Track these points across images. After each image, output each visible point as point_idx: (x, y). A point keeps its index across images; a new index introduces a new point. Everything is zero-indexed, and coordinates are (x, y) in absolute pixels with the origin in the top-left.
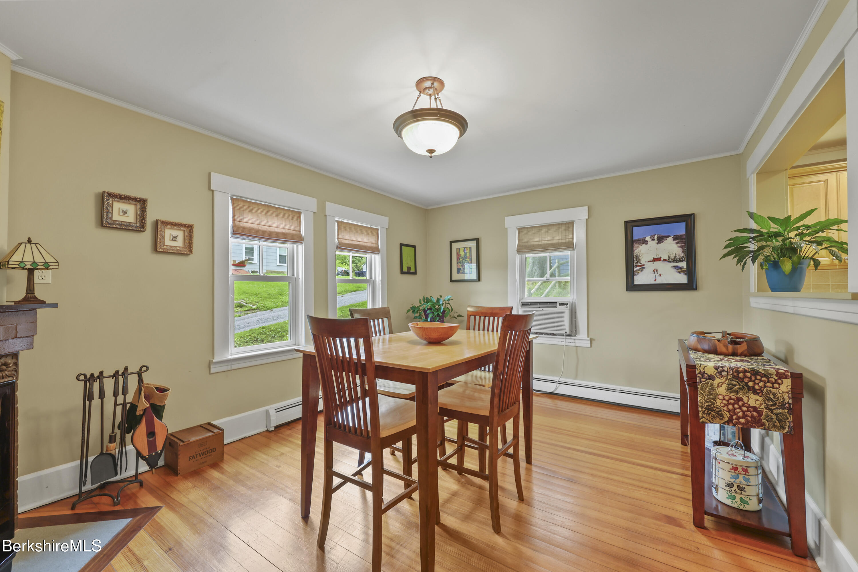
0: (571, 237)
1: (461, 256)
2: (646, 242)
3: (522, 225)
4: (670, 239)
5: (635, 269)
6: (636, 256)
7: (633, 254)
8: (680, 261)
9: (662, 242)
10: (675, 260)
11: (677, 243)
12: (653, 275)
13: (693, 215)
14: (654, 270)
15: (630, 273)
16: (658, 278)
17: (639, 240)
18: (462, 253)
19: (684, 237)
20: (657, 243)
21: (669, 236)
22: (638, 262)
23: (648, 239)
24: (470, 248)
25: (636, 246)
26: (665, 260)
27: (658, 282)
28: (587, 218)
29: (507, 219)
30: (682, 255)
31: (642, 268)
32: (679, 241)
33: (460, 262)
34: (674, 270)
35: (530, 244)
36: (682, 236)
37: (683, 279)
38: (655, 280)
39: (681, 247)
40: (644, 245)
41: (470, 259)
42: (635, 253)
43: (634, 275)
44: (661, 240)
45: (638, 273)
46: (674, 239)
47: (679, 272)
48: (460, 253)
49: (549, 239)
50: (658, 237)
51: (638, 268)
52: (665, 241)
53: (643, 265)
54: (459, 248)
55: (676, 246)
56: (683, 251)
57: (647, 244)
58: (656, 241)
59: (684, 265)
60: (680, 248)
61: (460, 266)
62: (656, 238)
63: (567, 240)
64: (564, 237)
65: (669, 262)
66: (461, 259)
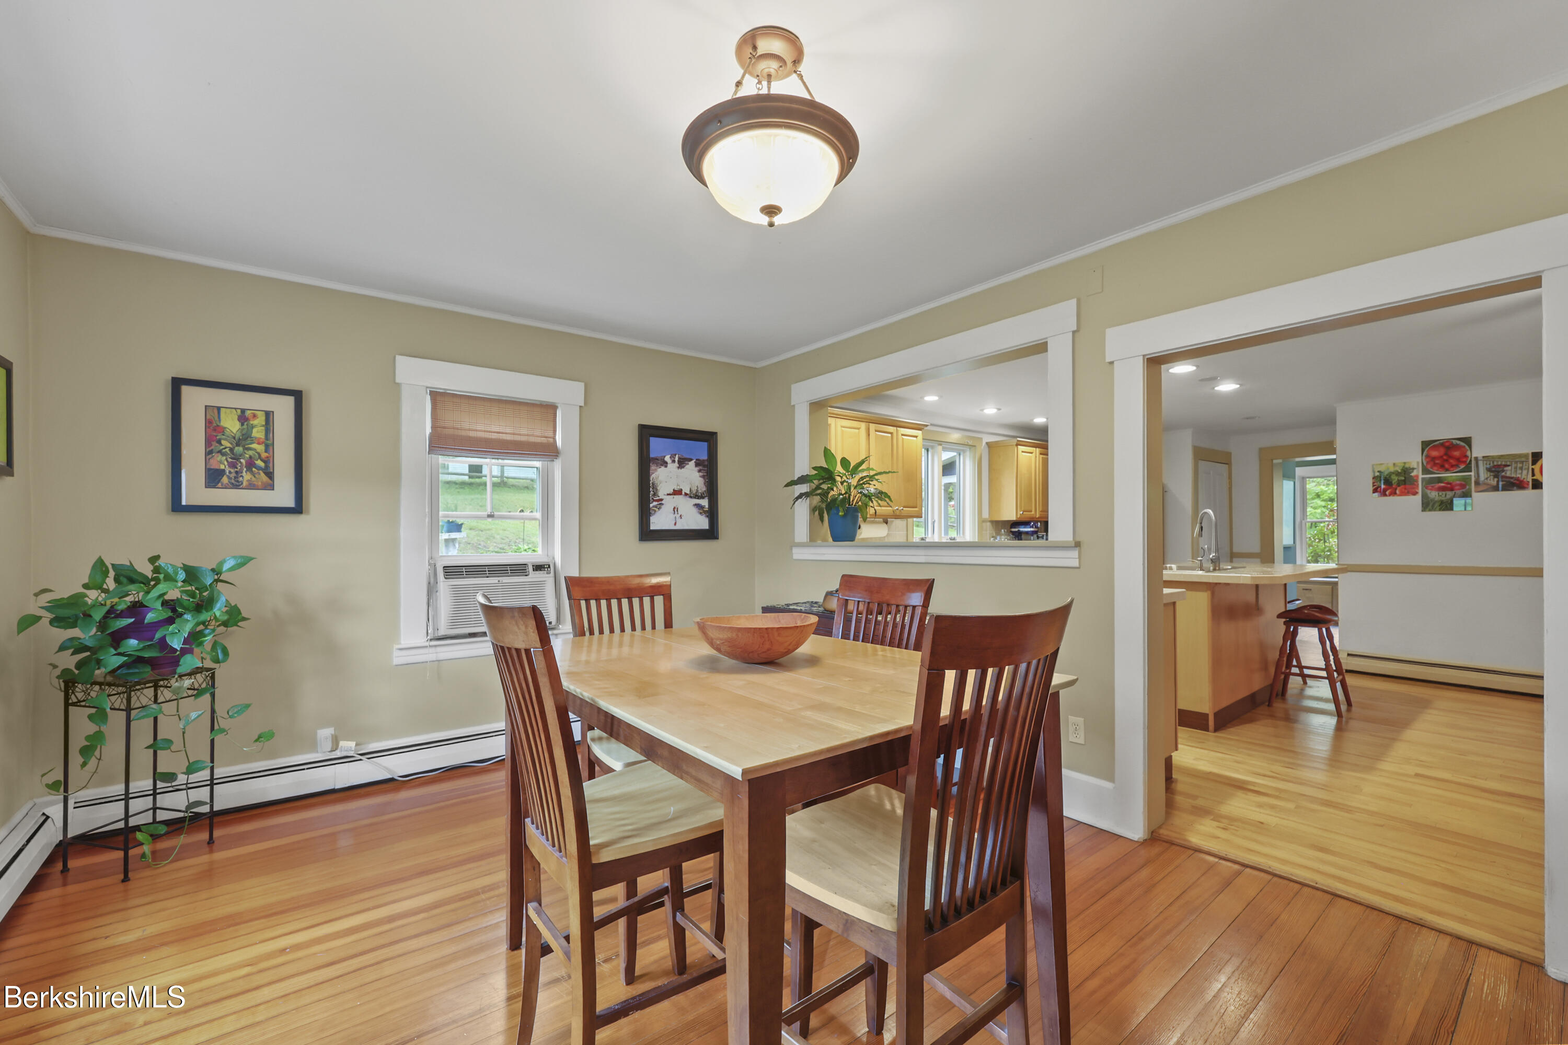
0: (551, 434)
1: (227, 432)
2: (665, 464)
3: (442, 384)
4: (692, 463)
5: (651, 505)
6: (653, 484)
7: (650, 481)
8: (702, 497)
9: (683, 467)
10: (697, 496)
11: (699, 471)
12: (672, 516)
13: (716, 433)
14: (674, 508)
15: (645, 513)
16: (679, 521)
17: (657, 459)
18: (231, 424)
19: (706, 463)
20: (678, 468)
21: (691, 460)
22: (655, 494)
23: (667, 459)
24: (269, 415)
25: (653, 467)
26: (686, 494)
27: (678, 527)
28: (582, 404)
29: (402, 363)
30: (704, 489)
31: (660, 504)
32: (701, 468)
33: (220, 452)
34: (695, 510)
35: (463, 433)
36: (704, 460)
37: (702, 523)
38: (675, 524)
39: (703, 477)
40: (663, 468)
41: (267, 446)
42: (651, 479)
43: (650, 516)
44: (682, 463)
45: (655, 511)
46: (697, 465)
47: (701, 513)
48: (223, 423)
49: (508, 430)
50: (679, 458)
51: (655, 503)
52: (687, 466)
53: (661, 500)
54: (219, 408)
55: (698, 474)
56: (705, 484)
57: (666, 467)
58: (676, 464)
59: (705, 502)
60: (702, 479)
61: (221, 462)
62: (677, 459)
63: (544, 440)
64: (538, 433)
65: (691, 497)
66: (223, 442)
